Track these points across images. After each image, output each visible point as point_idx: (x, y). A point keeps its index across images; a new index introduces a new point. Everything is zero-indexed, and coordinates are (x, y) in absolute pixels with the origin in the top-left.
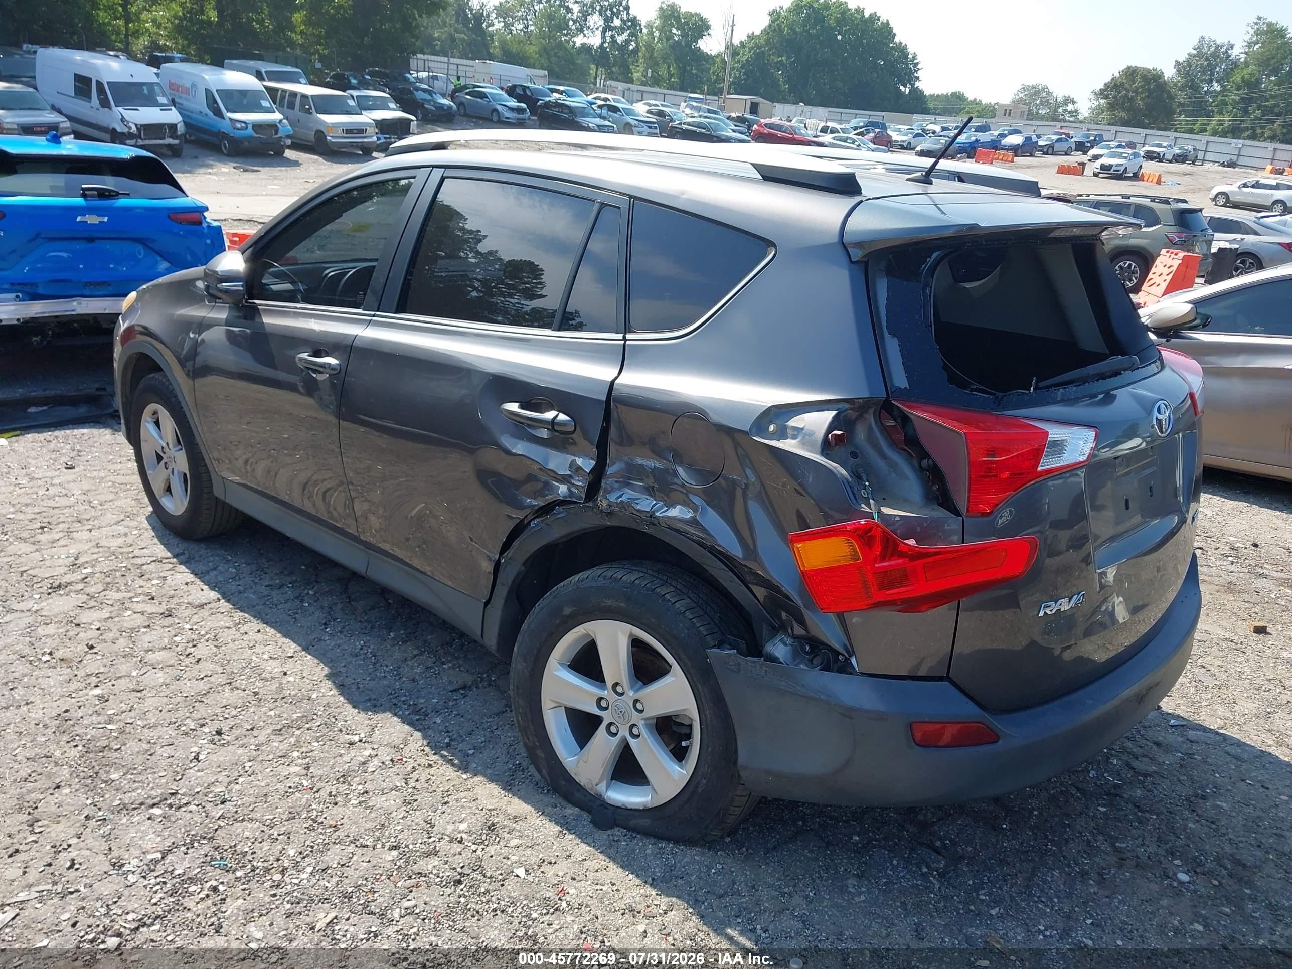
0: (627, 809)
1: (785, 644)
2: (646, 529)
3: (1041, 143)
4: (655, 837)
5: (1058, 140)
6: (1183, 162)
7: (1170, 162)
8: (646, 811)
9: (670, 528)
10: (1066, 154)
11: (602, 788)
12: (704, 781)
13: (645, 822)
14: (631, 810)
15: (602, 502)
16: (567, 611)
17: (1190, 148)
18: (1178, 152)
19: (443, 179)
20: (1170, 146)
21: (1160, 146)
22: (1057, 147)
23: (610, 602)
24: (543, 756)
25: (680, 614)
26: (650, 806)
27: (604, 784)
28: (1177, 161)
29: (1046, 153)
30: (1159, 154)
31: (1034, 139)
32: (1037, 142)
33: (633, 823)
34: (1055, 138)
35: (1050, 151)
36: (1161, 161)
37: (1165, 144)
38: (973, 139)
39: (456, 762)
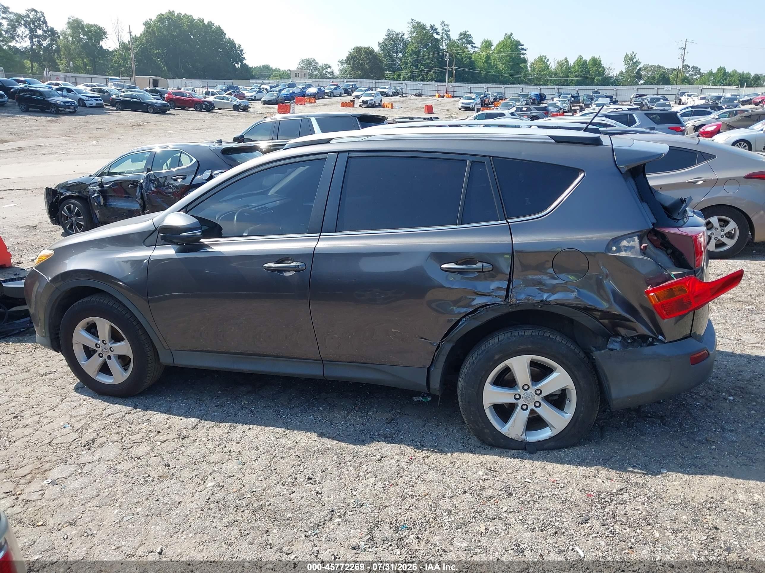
0: (540, 441)
1: (616, 342)
2: (540, 308)
3: (326, 91)
4: (557, 449)
5: (335, 89)
6: (397, 96)
7: (391, 96)
8: (551, 439)
9: (557, 304)
10: (340, 96)
11: (524, 436)
12: (582, 415)
13: (552, 444)
14: (543, 441)
15: (513, 300)
16: (497, 357)
17: (399, 88)
18: (394, 90)
19: (349, 157)
20: (390, 88)
21: (385, 88)
22: (335, 92)
23: (522, 347)
24: (488, 431)
25: (560, 343)
26: (553, 435)
27: (524, 434)
28: (394, 95)
29: (330, 96)
30: (385, 92)
31: (323, 89)
32: (324, 91)
33: (546, 446)
34: (333, 87)
35: (332, 95)
36: (387, 96)
37: (387, 87)
38: (291, 91)
39: (436, 451)
